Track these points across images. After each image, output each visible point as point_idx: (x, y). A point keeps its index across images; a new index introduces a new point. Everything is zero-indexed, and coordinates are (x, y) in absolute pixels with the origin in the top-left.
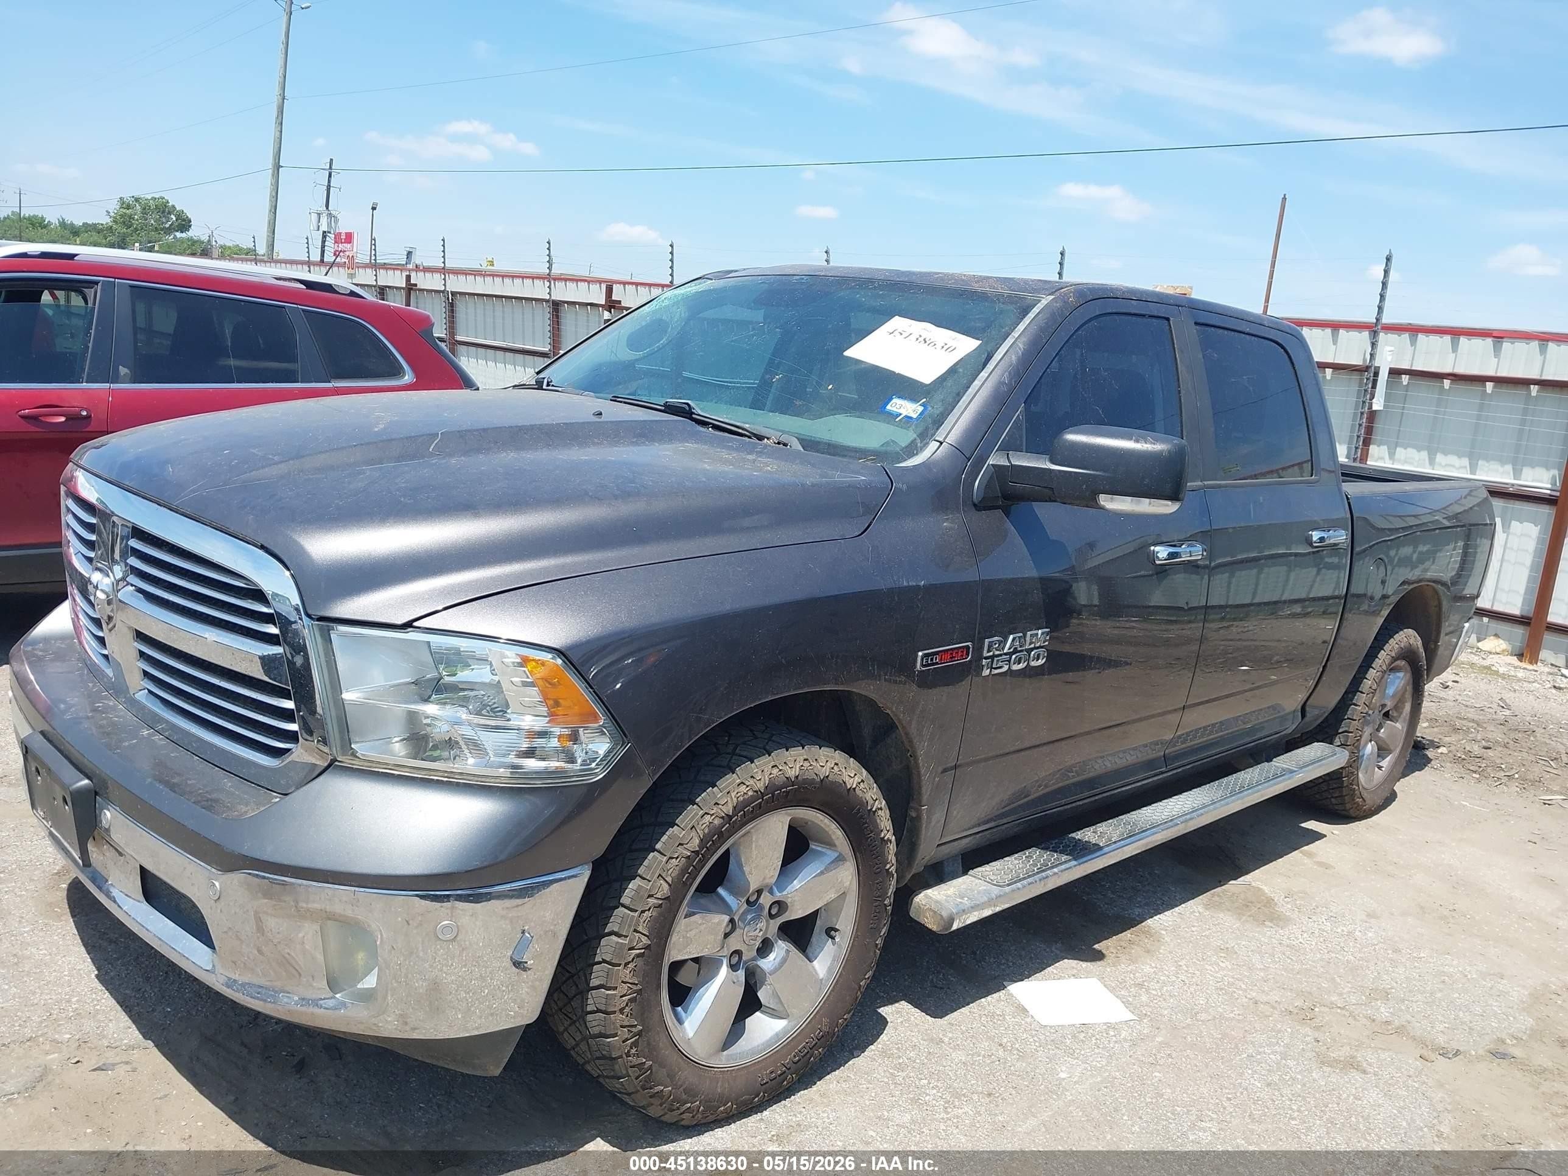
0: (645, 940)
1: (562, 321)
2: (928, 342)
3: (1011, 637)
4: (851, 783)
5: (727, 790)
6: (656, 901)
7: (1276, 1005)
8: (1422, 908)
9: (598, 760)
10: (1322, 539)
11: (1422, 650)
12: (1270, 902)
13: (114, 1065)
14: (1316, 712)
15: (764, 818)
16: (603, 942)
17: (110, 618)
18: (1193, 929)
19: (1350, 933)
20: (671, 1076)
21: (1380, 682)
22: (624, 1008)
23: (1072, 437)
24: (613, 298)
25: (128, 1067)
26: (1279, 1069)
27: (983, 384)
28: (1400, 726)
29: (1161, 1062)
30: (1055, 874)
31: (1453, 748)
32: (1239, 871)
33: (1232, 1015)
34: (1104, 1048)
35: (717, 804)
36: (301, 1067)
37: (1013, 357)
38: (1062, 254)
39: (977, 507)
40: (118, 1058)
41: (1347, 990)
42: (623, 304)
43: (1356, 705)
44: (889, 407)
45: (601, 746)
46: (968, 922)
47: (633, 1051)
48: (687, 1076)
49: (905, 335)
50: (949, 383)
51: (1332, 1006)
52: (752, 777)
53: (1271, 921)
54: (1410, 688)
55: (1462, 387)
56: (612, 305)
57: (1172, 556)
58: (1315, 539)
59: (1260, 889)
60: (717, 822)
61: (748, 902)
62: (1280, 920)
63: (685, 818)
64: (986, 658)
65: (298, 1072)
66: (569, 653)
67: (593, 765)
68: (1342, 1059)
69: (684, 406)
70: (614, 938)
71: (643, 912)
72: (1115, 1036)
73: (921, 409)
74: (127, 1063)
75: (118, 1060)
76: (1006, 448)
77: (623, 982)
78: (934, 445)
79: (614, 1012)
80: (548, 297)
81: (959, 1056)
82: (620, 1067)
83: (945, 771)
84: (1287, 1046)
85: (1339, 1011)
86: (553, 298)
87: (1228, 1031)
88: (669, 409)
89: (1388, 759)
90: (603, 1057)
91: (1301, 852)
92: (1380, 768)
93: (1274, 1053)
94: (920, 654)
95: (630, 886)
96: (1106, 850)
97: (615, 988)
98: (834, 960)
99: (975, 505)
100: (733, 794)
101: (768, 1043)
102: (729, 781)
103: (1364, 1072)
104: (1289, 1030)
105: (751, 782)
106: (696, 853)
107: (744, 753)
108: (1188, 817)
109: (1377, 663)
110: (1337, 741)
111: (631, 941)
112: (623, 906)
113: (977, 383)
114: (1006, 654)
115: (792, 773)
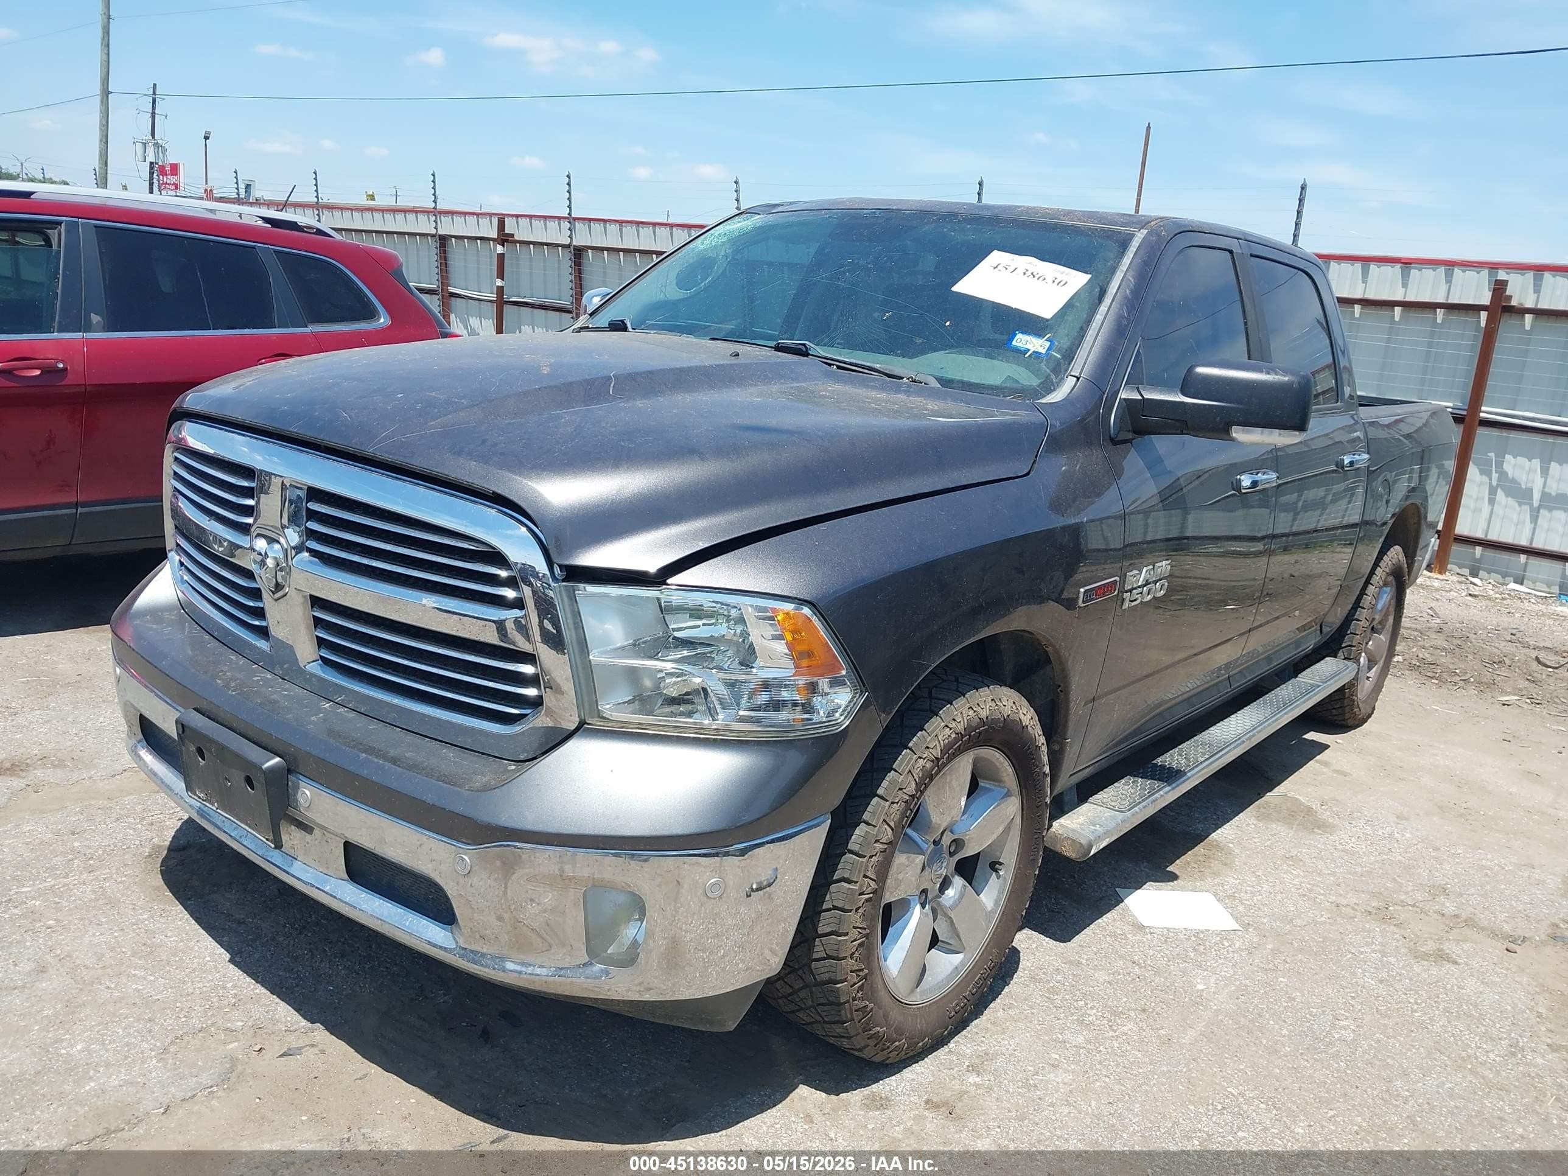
0: (873, 885)
2: (1037, 277)
3: (1145, 569)
4: (1026, 720)
5: (934, 734)
6: (881, 846)
7: (1356, 907)
8: (1440, 808)
9: (841, 710)
10: (1352, 463)
11: (1406, 566)
12: (1309, 811)
13: (300, 1048)
14: (1329, 629)
15: (957, 760)
16: (833, 888)
17: (278, 587)
18: (1256, 840)
19: (1391, 835)
20: (886, 1016)
21: (1377, 598)
22: (854, 953)
23: (1201, 370)
24: (506, 232)
25: (316, 1050)
26: (1383, 966)
27: (1105, 318)
28: (1383, 638)
29: (1281, 967)
30: (1162, 796)
31: (1406, 656)
32: (1272, 784)
33: (1323, 919)
34: (1226, 958)
35: (928, 748)
36: (486, 1035)
37: (1128, 291)
39: (1114, 442)
40: (300, 1041)
41: (1410, 888)
42: (516, 238)
43: (1358, 620)
44: (1014, 343)
45: (843, 697)
46: (1101, 847)
47: (859, 995)
48: (895, 1014)
49: (1011, 269)
50: (1070, 317)
51: (1403, 904)
52: (954, 720)
53: (1319, 828)
54: (1393, 602)
55: (1372, 311)
56: (504, 238)
57: (1255, 484)
58: (1346, 462)
59: (1297, 799)
60: (929, 765)
61: (935, 842)
62: (1327, 827)
63: (902, 761)
64: (1126, 592)
65: (486, 1042)
66: (820, 605)
67: (837, 715)
68: (1431, 952)
69: (801, 347)
70: (843, 884)
71: (871, 857)
72: (1230, 946)
73: (1048, 344)
74: (312, 1046)
75: (301, 1043)
76: (1135, 382)
77: (854, 927)
78: (1070, 382)
79: (845, 958)
80: (433, 232)
81: (1102, 976)
82: (846, 1013)
83: (1086, 704)
84: (1381, 944)
85: (1410, 908)
86: (440, 232)
87: (1326, 934)
88: (779, 348)
89: (1374, 669)
90: (831, 1004)
91: (1317, 761)
92: (1368, 678)
93: (1373, 951)
94: (1082, 590)
95: (857, 832)
96: (1188, 774)
97: (846, 934)
98: (999, 893)
99: (1112, 440)
100: (940, 738)
101: (950, 977)
102: (934, 724)
103: (1456, 963)
104: (1378, 929)
105: (953, 725)
106: (913, 796)
107: (942, 696)
108: (1251, 734)
109: (1375, 579)
110: (1340, 654)
111: (861, 886)
112: (851, 852)
113: (1099, 317)
114: (1139, 587)
115: (983, 714)
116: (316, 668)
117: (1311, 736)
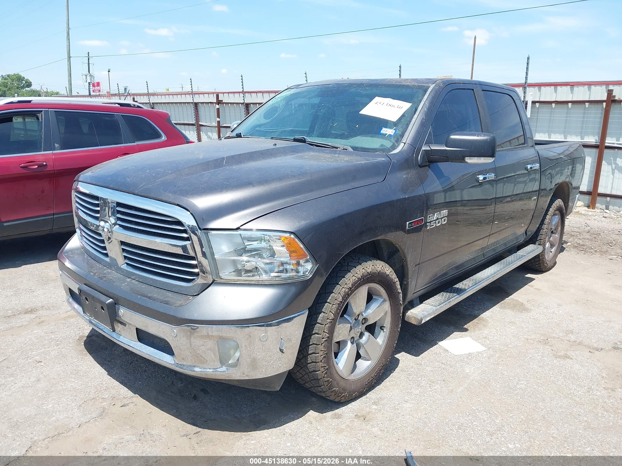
0: (327, 335)
1: (199, 110)
2: (391, 106)
3: (436, 214)
4: (388, 273)
5: (349, 279)
6: (329, 320)
7: (534, 339)
8: (576, 301)
9: (308, 271)
10: (531, 168)
11: (564, 206)
12: (522, 304)
13: (128, 404)
14: (530, 233)
15: (360, 288)
16: (313, 337)
17: (109, 238)
18: (498, 316)
19: (553, 312)
20: (338, 384)
21: (551, 220)
22: (322, 360)
23: (453, 137)
24: (219, 99)
25: (134, 404)
26: (542, 361)
27: (416, 120)
28: (557, 236)
29: (500, 363)
30: (453, 300)
31: (572, 243)
32: (508, 294)
33: (520, 344)
34: (479, 361)
35: (346, 284)
36: (195, 397)
37: (425, 109)
38: (400, 67)
39: (420, 166)
40: (128, 401)
41: (558, 332)
42: (223, 102)
43: (543, 229)
44: (382, 132)
45: (309, 266)
46: (427, 320)
47: (326, 376)
48: (342, 383)
49: (382, 104)
50: (403, 120)
51: (554, 338)
52: (356, 273)
53: (525, 311)
54: (560, 221)
55: (560, 106)
56: (219, 102)
57: (485, 178)
58: (529, 168)
59: (518, 300)
60: (347, 290)
61: (355, 319)
62: (528, 310)
63: (336, 289)
64: (428, 223)
65: (195, 400)
66: (296, 233)
67: (307, 273)
68: (562, 355)
69: (302, 139)
70: (316, 335)
71: (326, 325)
72: (481, 356)
73: (394, 131)
74: (132, 403)
75: (128, 402)
76: (428, 143)
77: (321, 351)
78: (402, 145)
79: (319, 362)
80: (192, 101)
81: (429, 369)
82: (321, 382)
83: (416, 266)
84: (542, 353)
85: (557, 339)
86: (195, 101)
87: (521, 350)
88: (295, 140)
89: (554, 248)
90: (315, 379)
91: (528, 285)
92: (551, 252)
93: (538, 356)
94: (408, 223)
95: (320, 316)
96: (467, 290)
97: (318, 353)
98: (384, 338)
99: (419, 166)
100: (351, 280)
101: (365, 370)
102: (349, 275)
103: (572, 359)
104: (542, 347)
105: (356, 275)
106: (341, 302)
107: (352, 265)
108: (493, 275)
109: (549, 213)
110: (537, 243)
111: (323, 335)
112: (318, 323)
113: (414, 120)
114: (434, 220)
115: (369, 271)
116: (124, 267)
117: (529, 275)
